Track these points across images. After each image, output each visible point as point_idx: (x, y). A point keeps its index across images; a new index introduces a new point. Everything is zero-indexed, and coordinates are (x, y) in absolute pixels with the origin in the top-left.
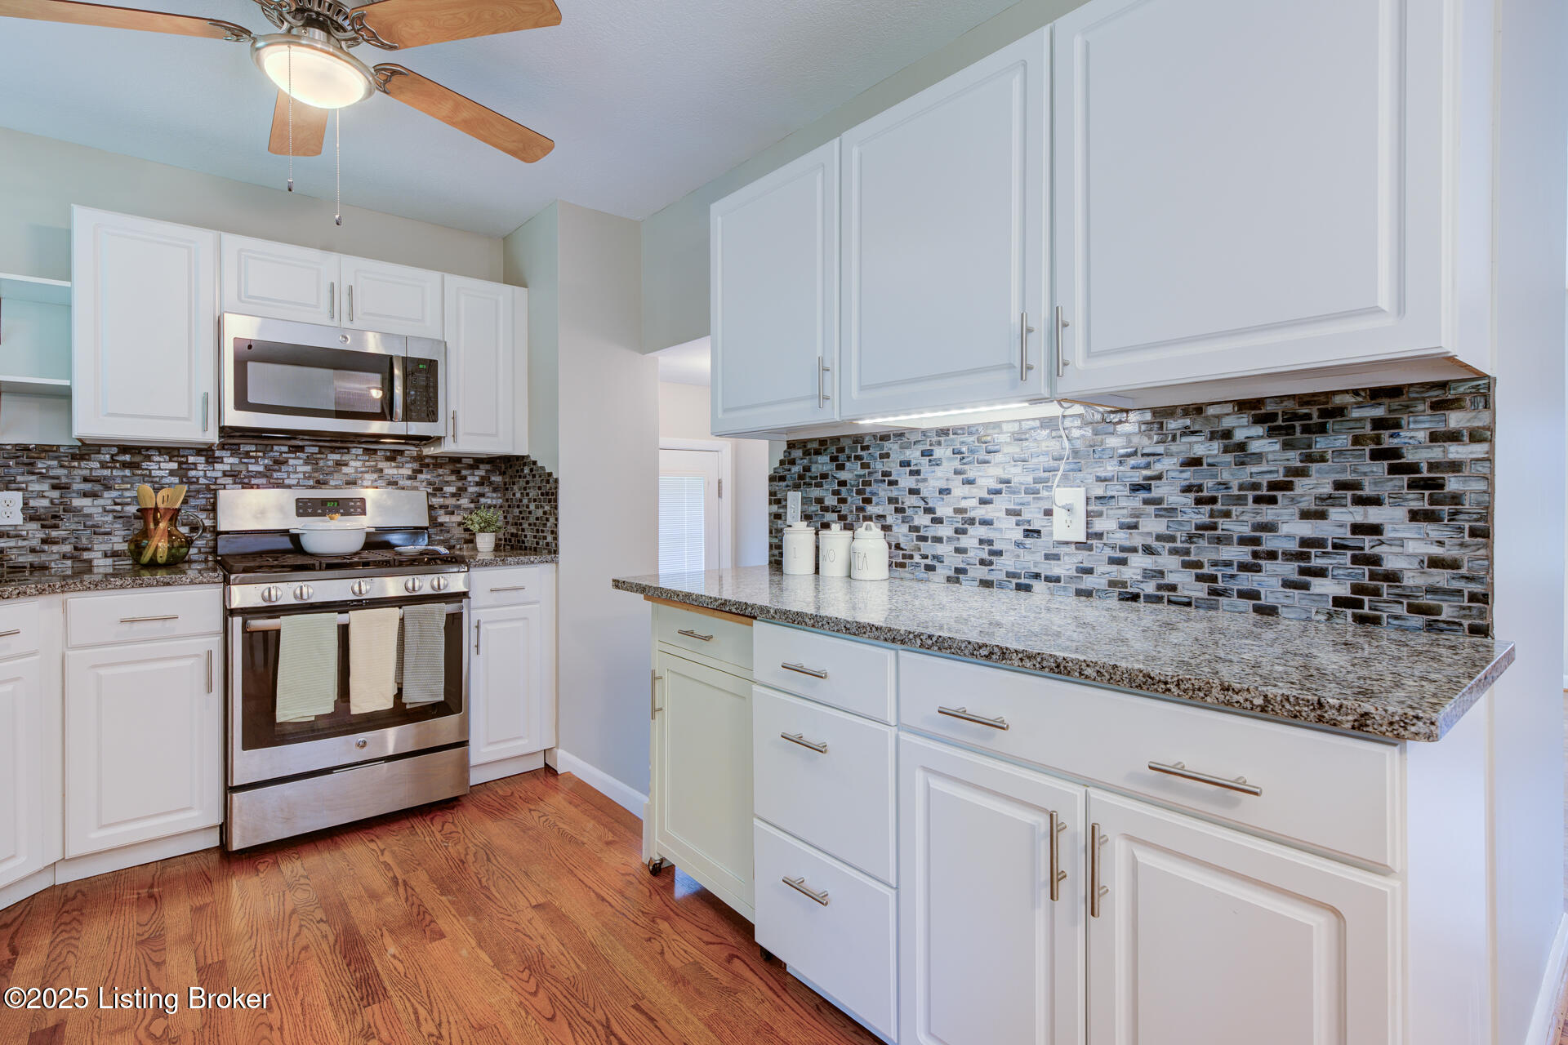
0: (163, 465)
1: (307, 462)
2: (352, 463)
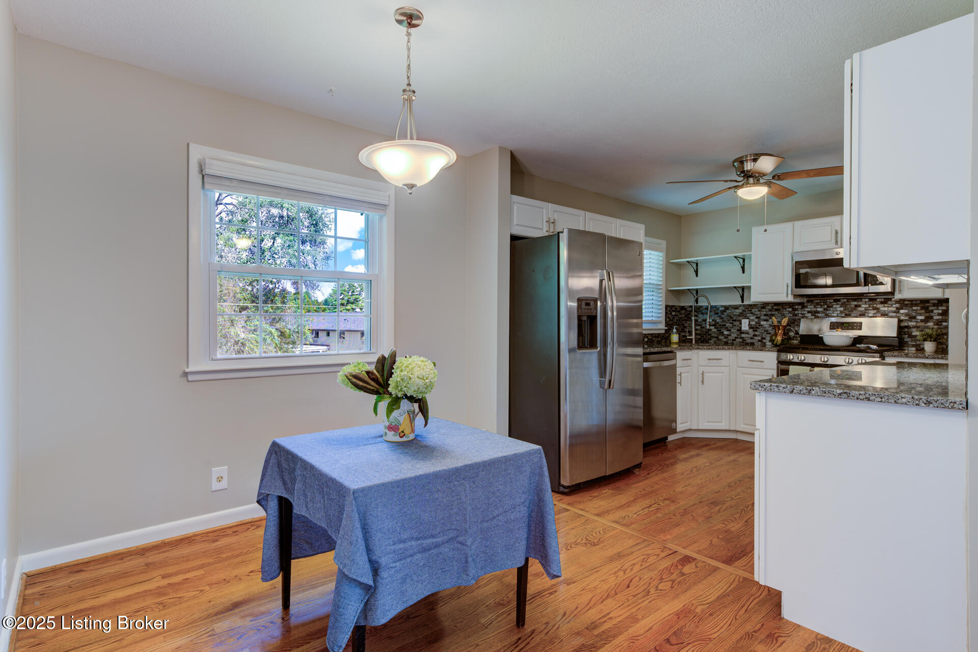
0: (787, 309)
1: (842, 306)
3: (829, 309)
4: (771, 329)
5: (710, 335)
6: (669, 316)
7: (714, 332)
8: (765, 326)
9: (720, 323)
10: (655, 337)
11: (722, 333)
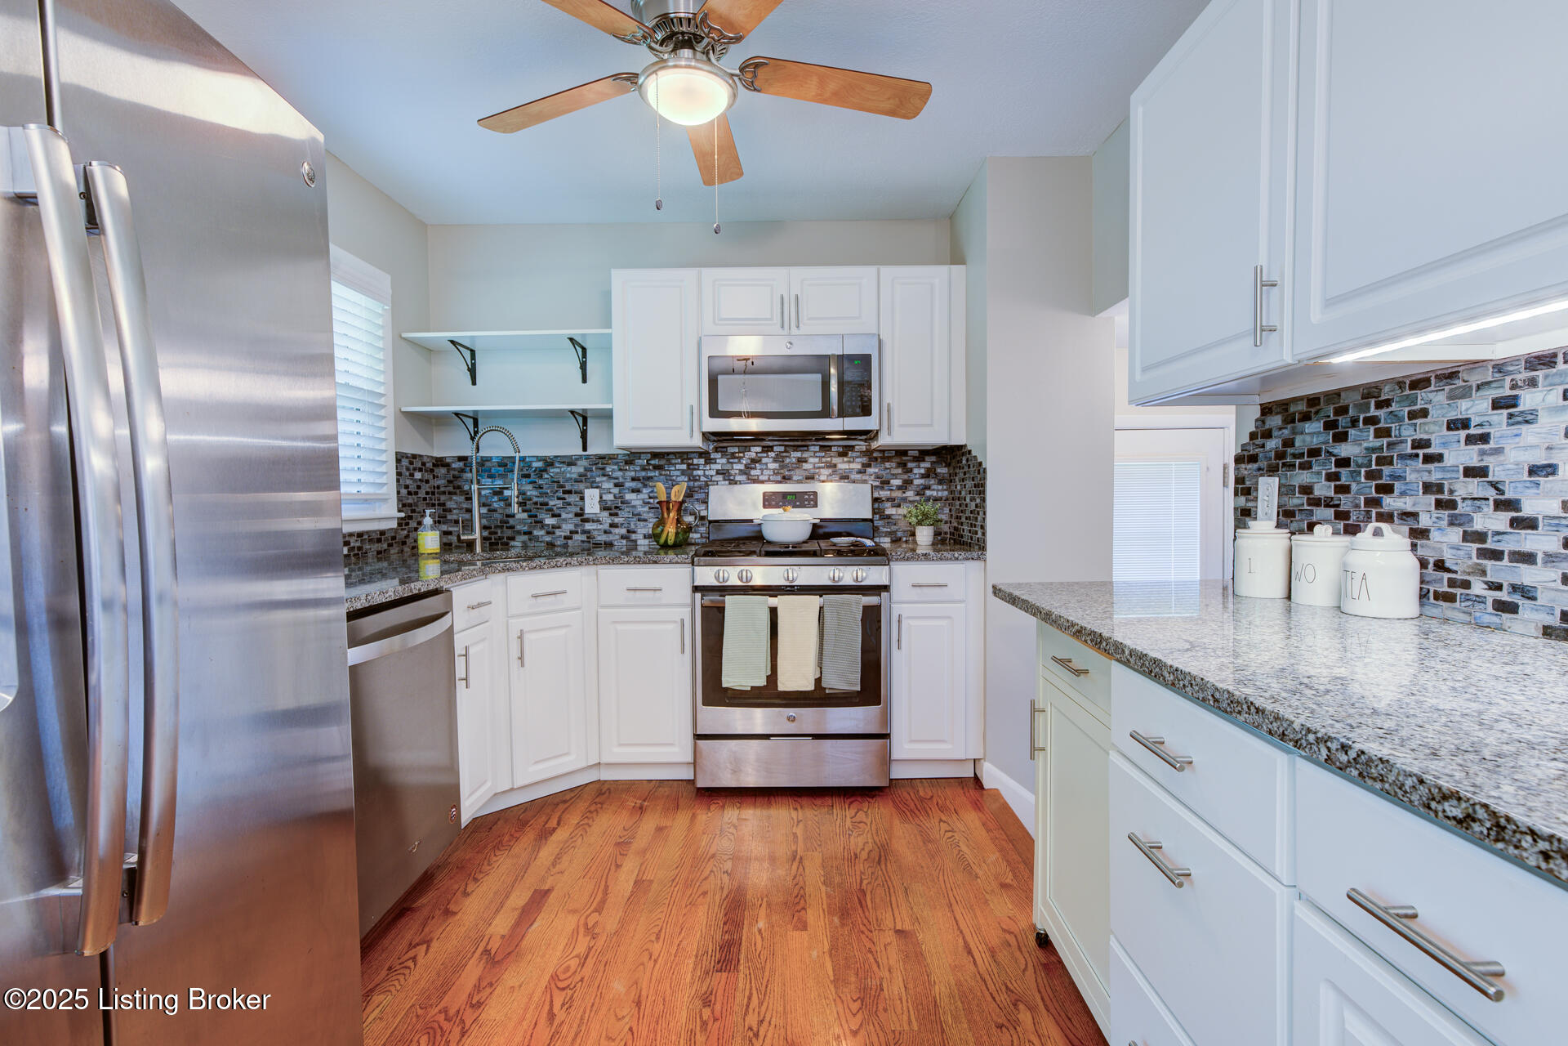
0: (678, 467)
1: (775, 460)
2: (811, 460)
3: (753, 466)
4: (646, 509)
5: (512, 527)
6: (408, 482)
7: (522, 521)
8: (634, 503)
9: (535, 499)
10: (371, 541)
11: (541, 522)
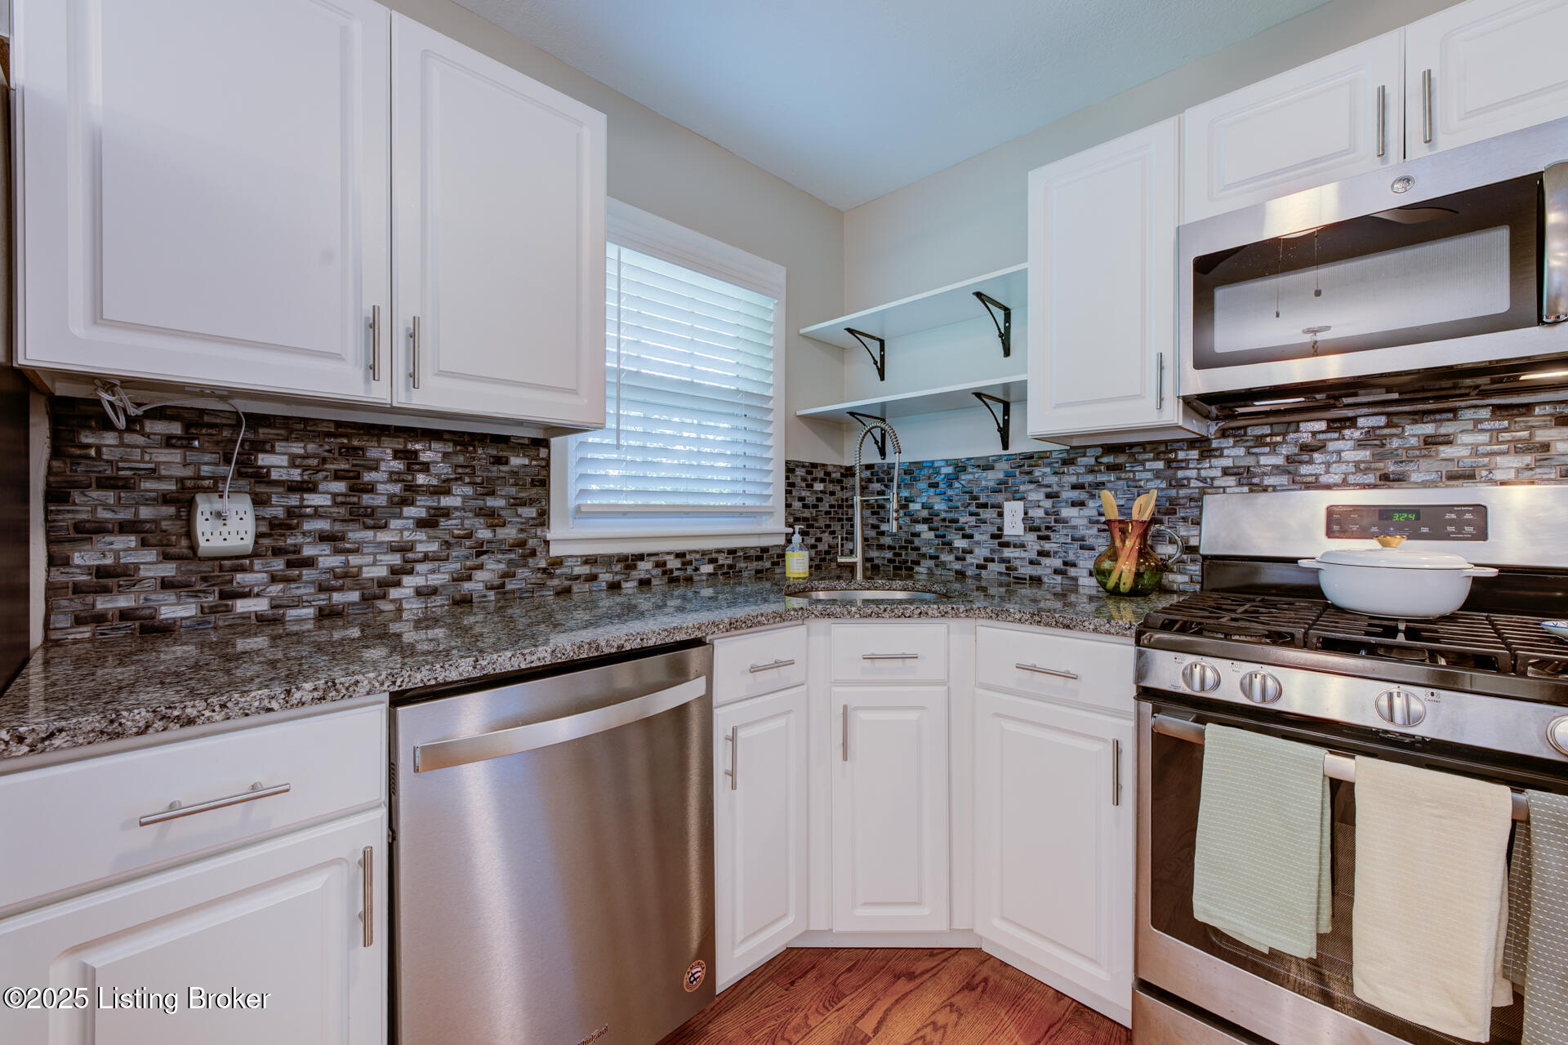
2: (1466, 438)
3: (1306, 457)
4: (1094, 531)
5: (917, 549)
6: (803, 494)
7: (928, 542)
8: (1074, 522)
9: (943, 515)
10: (747, 558)
11: (950, 544)
